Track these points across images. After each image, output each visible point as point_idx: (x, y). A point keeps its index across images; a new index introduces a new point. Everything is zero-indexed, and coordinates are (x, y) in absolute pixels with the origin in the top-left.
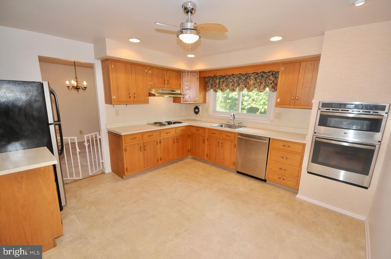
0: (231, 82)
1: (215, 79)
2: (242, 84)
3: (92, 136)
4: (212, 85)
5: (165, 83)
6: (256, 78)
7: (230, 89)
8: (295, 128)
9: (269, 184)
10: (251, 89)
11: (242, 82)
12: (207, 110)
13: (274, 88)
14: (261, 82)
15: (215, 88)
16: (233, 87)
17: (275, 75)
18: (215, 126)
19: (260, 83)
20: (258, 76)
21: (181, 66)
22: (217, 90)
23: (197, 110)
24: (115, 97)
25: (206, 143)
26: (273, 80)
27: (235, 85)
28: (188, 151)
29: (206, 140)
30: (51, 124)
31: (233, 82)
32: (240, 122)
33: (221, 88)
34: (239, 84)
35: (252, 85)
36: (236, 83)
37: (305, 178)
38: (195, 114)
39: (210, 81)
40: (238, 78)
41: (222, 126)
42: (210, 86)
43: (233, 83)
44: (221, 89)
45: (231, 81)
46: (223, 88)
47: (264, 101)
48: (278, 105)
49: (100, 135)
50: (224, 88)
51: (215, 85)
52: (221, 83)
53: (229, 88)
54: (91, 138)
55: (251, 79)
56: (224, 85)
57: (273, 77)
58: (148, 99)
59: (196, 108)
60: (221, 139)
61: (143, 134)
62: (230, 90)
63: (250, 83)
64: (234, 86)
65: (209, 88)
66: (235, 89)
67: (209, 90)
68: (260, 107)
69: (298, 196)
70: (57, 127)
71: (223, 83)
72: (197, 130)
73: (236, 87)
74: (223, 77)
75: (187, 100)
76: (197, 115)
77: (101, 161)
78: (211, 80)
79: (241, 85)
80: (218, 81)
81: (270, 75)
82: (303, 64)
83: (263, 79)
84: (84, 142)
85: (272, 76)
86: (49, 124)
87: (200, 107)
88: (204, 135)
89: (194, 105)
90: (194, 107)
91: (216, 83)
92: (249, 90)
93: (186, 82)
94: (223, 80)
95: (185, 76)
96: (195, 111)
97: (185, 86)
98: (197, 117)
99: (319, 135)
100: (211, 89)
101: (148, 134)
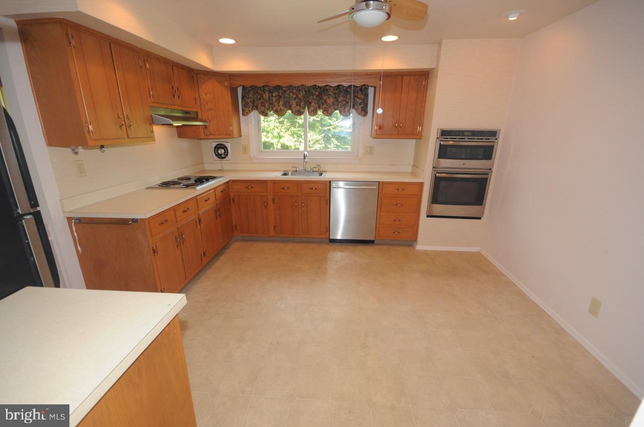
0: (295, 99)
1: (260, 92)
2: (315, 103)
4: (253, 103)
5: (174, 96)
6: (336, 93)
7: (294, 111)
8: (392, 165)
11: (315, 99)
12: (246, 150)
13: (364, 112)
14: (345, 101)
15: (263, 108)
16: (298, 108)
17: (364, 89)
18: (277, 175)
19: (344, 103)
20: (340, 91)
22: (267, 112)
23: (221, 151)
24: (91, 127)
25: (271, 206)
26: (362, 98)
27: (302, 104)
28: (233, 227)
29: (270, 202)
32: (316, 166)
33: (275, 108)
34: (310, 103)
35: (332, 104)
36: (303, 101)
37: (426, 224)
38: (219, 158)
39: (251, 96)
40: (305, 91)
41: (285, 174)
42: (251, 104)
43: (297, 100)
44: (276, 112)
45: (294, 96)
46: (281, 109)
48: (377, 135)
50: (282, 108)
51: (262, 103)
52: (274, 99)
53: (290, 109)
55: (330, 95)
56: (281, 103)
57: (362, 93)
58: (152, 132)
59: (219, 148)
61: (174, 209)
62: (292, 112)
63: (328, 101)
64: (300, 105)
65: (249, 108)
66: (302, 110)
67: (249, 111)
69: (419, 247)
71: (278, 100)
72: (247, 188)
73: (304, 108)
74: (278, 87)
75: (212, 132)
76: (224, 161)
78: (252, 93)
79: (313, 104)
80: (266, 96)
81: (357, 91)
82: (406, 79)
83: (348, 96)
85: (360, 93)
87: (229, 146)
88: (264, 194)
89: (214, 140)
90: (214, 144)
91: (263, 99)
92: (328, 112)
93: (206, 94)
94: (277, 94)
95: (203, 81)
96: (218, 152)
97: (205, 103)
98: (225, 164)
99: (439, 170)
100: (252, 110)
101: (182, 208)
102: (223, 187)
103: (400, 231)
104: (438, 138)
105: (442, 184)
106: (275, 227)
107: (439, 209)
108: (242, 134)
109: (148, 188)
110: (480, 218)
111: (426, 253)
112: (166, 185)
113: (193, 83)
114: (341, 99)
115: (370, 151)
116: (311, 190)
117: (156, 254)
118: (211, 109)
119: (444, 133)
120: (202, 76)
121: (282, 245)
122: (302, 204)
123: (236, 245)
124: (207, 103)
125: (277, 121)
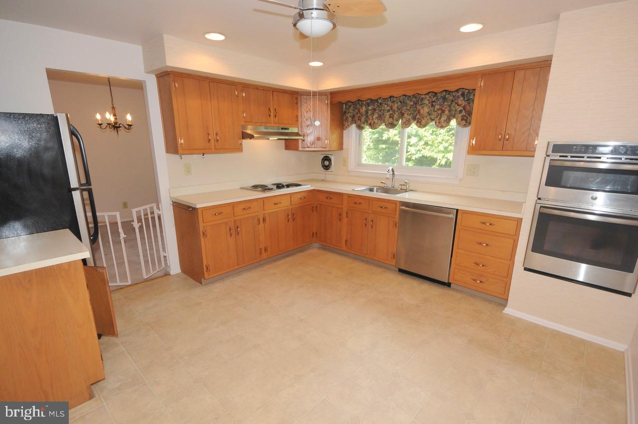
0: (388, 111)
1: (358, 106)
2: (408, 114)
3: (145, 210)
4: (353, 117)
5: (270, 115)
7: (387, 124)
8: (503, 191)
9: (454, 290)
10: (423, 122)
11: (409, 110)
12: (345, 162)
13: (466, 120)
14: (441, 109)
15: (359, 122)
16: (391, 120)
17: (468, 95)
20: (437, 99)
21: (299, 83)
22: (363, 125)
23: (327, 163)
24: (182, 141)
25: (345, 220)
26: (463, 105)
27: (396, 116)
28: (313, 234)
29: (344, 215)
30: (75, 189)
31: (392, 110)
32: (404, 183)
33: (369, 122)
34: (403, 114)
35: (426, 114)
36: (397, 113)
37: (520, 279)
38: (324, 169)
39: (351, 111)
40: (401, 102)
41: (371, 190)
42: (350, 119)
43: (391, 112)
44: (370, 125)
45: (388, 108)
46: (374, 122)
47: (446, 145)
48: (472, 150)
49: (158, 208)
50: (376, 121)
51: (359, 117)
52: (370, 112)
53: (384, 122)
54: (144, 215)
55: (425, 103)
56: (374, 116)
57: (464, 99)
58: (241, 144)
59: (326, 160)
60: (370, 212)
61: (233, 205)
62: (385, 125)
63: (422, 111)
64: (393, 118)
65: (348, 122)
66: (396, 123)
67: (348, 125)
68: (440, 156)
69: (508, 310)
70: (86, 194)
71: (373, 114)
72: (327, 198)
73: (397, 120)
74: (373, 101)
75: (309, 145)
76: (328, 172)
77: (162, 254)
78: (352, 108)
79: (406, 115)
80: (364, 109)
81: (458, 96)
82: (520, 75)
83: (446, 104)
84: (133, 221)
85: (462, 98)
86: (71, 190)
87: (332, 158)
88: (340, 206)
89: (322, 153)
90: (322, 157)
91: (360, 114)
92: (421, 124)
93: (307, 112)
94: (373, 107)
95: (306, 101)
96: (324, 164)
97: (305, 120)
98: (328, 175)
99: (545, 202)
100: (351, 124)
101: (243, 206)
103: (484, 280)
104: (547, 156)
106: (346, 241)
108: (344, 147)
110: (628, 295)
113: (297, 103)
115: (472, 171)
116: (381, 208)
119: (557, 148)
120: (305, 97)
122: (370, 223)
124: (307, 120)
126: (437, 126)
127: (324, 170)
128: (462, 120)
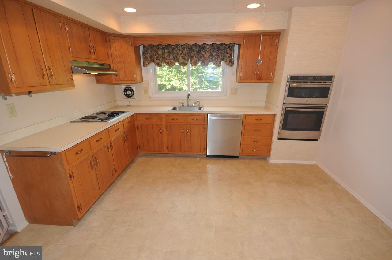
0: (181, 54)
1: (156, 49)
2: (195, 57)
4: (151, 57)
5: (90, 52)
6: (211, 50)
7: (180, 63)
8: (250, 101)
10: (206, 62)
11: (196, 54)
12: (146, 91)
13: (231, 63)
14: (218, 55)
15: (158, 61)
16: (183, 61)
17: (230, 47)
18: (168, 110)
19: (217, 56)
20: (214, 48)
22: (161, 64)
23: (129, 92)
25: (165, 132)
26: (230, 53)
27: (186, 58)
29: (164, 129)
31: (183, 54)
32: (196, 102)
33: (167, 61)
34: (192, 57)
35: (208, 58)
36: (187, 56)
39: (149, 52)
40: (189, 49)
41: (174, 109)
42: (149, 58)
44: (168, 63)
45: (181, 52)
46: (171, 62)
50: (172, 61)
51: (157, 57)
52: (166, 54)
53: (178, 61)
55: (207, 51)
56: (171, 57)
57: (230, 50)
58: (72, 79)
59: (127, 90)
60: (185, 124)
61: (89, 140)
62: (179, 63)
63: (205, 56)
64: (185, 59)
65: (148, 61)
67: (148, 63)
71: (169, 55)
72: (147, 119)
73: (188, 61)
75: (121, 79)
76: (131, 99)
78: (150, 50)
79: (194, 58)
80: (160, 52)
81: (226, 48)
83: (220, 52)
87: (134, 88)
88: (160, 123)
89: (123, 85)
90: (124, 87)
91: (158, 55)
92: (205, 64)
93: (116, 51)
94: (168, 50)
95: (114, 41)
96: (126, 93)
97: (115, 58)
98: (131, 101)
99: (287, 105)
100: (150, 62)
101: (96, 139)
102: (129, 119)
103: (258, 149)
104: (287, 82)
105: (290, 116)
106: (167, 147)
107: (287, 133)
108: (144, 80)
109: (71, 122)
110: (317, 140)
111: (277, 165)
112: (86, 119)
113: (106, 43)
114: (214, 54)
115: (235, 91)
116: (194, 120)
117: (72, 178)
118: (119, 62)
119: (293, 78)
120: (113, 38)
121: (172, 159)
122: (187, 131)
123: (140, 160)
124: (117, 58)
125: (168, 70)
126: (215, 65)
127: (128, 98)
128: (229, 62)
